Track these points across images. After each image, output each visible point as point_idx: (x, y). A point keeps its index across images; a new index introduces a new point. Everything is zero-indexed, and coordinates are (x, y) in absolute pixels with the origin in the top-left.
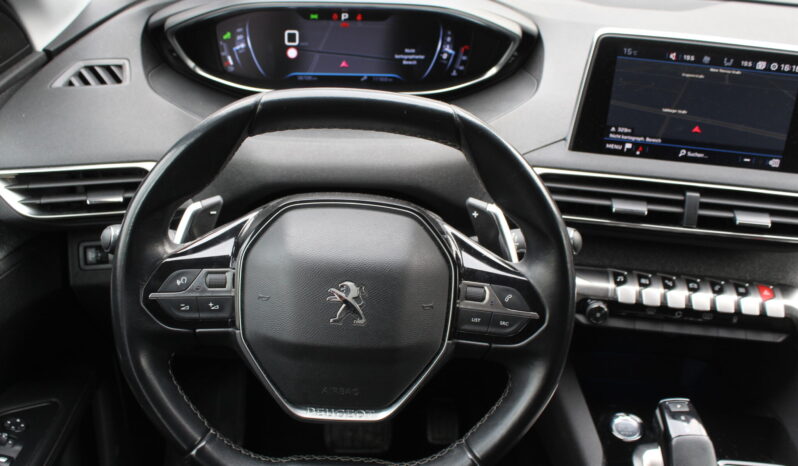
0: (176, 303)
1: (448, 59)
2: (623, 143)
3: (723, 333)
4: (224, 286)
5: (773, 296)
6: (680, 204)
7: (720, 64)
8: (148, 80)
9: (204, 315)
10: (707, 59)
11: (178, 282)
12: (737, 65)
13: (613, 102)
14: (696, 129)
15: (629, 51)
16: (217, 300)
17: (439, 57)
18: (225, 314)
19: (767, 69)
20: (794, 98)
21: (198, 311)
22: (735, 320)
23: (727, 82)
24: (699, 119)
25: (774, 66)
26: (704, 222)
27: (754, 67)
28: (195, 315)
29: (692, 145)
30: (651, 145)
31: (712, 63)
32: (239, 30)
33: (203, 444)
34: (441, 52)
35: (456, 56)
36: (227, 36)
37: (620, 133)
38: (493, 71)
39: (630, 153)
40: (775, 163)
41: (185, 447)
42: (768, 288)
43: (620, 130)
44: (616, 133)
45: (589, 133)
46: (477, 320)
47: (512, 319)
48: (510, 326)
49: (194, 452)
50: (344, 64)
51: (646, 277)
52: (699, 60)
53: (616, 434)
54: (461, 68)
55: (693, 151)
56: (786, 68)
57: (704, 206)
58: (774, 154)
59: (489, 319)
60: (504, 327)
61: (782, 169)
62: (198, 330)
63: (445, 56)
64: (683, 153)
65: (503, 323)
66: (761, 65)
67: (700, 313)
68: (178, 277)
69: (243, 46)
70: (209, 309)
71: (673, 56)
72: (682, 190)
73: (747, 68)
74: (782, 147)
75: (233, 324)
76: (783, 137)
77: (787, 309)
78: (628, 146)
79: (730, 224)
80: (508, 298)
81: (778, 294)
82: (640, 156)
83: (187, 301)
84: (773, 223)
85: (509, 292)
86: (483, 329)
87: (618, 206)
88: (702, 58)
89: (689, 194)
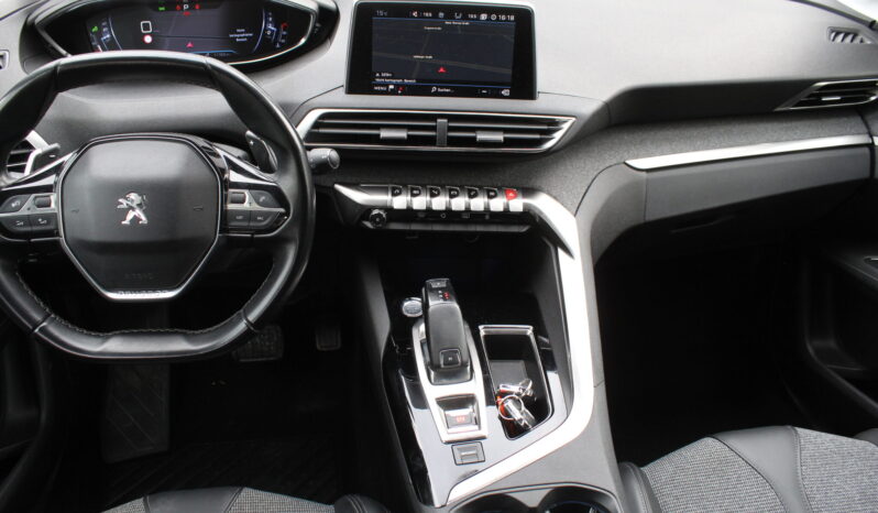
0: (13, 220)
1: (272, 35)
2: (387, 85)
3: (480, 228)
4: (49, 205)
5: (515, 197)
6: (433, 128)
7: (453, 18)
8: (23, 66)
9: (35, 228)
10: (441, 15)
11: (13, 205)
12: (465, 18)
13: (374, 53)
14: (442, 70)
15: (381, 13)
16: (44, 216)
17: (265, 34)
18: (51, 227)
19: (489, 19)
20: (513, 41)
21: (31, 225)
22: (487, 217)
23: (460, 32)
24: (442, 62)
25: (494, 17)
26: (452, 141)
27: (478, 19)
28: (28, 229)
29: (441, 82)
30: (409, 86)
31: (446, 18)
32: (104, 24)
33: (44, 324)
34: (266, 30)
35: (278, 33)
36: (95, 29)
37: (384, 77)
38: (303, 41)
39: (393, 93)
40: (506, 92)
41: (31, 327)
42: (512, 191)
43: (383, 75)
44: (381, 77)
45: (359, 79)
46: (240, 217)
47: (266, 215)
48: (265, 219)
49: (37, 330)
50: (190, 45)
51: (416, 189)
52: (435, 16)
53: (406, 314)
54: (283, 41)
55: (442, 88)
56: (503, 18)
57: (451, 129)
58: (504, 85)
59: (250, 215)
60: (260, 221)
61: (512, 96)
62: (33, 240)
63: (269, 32)
64: (434, 89)
65: (259, 218)
66: (484, 17)
67: (458, 213)
68: (13, 201)
69: (108, 36)
70: (39, 224)
71: (415, 14)
72: (434, 118)
73: (473, 19)
74: (509, 80)
75: (58, 234)
76: (509, 71)
77: (525, 206)
78: (391, 87)
79: (472, 142)
80: (262, 199)
81: (520, 195)
82: (402, 94)
83: (21, 218)
84: (505, 139)
85: (263, 195)
86: (245, 224)
87: (384, 134)
88: (437, 14)
89: (439, 120)
